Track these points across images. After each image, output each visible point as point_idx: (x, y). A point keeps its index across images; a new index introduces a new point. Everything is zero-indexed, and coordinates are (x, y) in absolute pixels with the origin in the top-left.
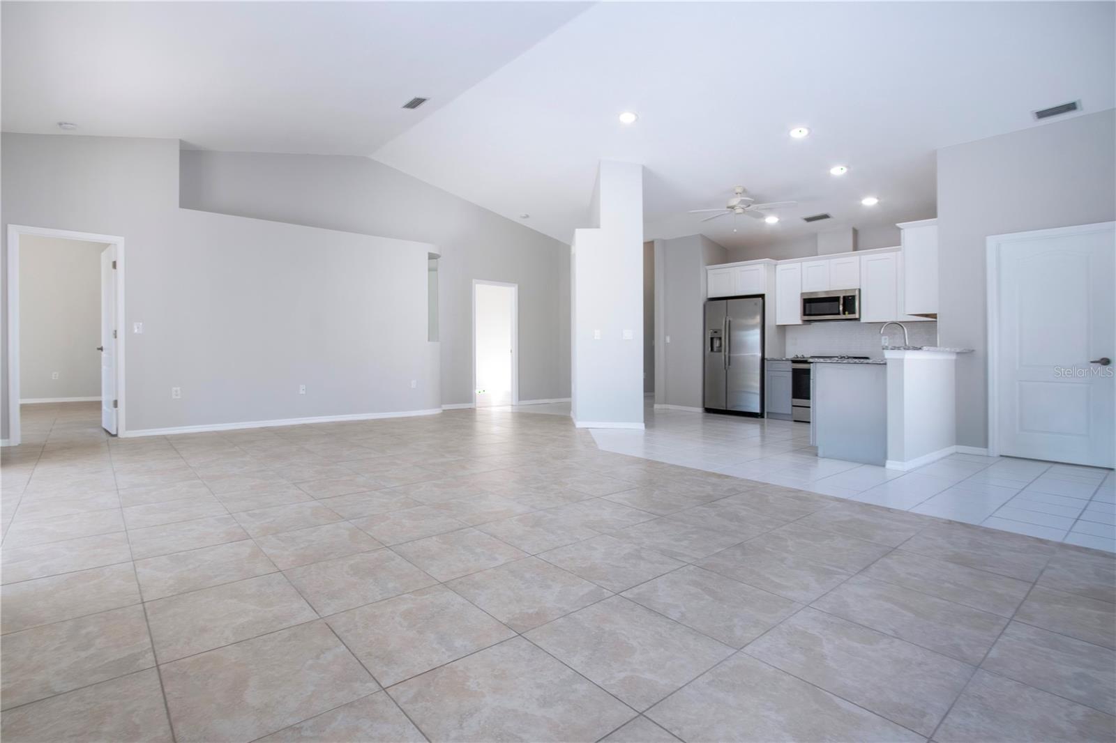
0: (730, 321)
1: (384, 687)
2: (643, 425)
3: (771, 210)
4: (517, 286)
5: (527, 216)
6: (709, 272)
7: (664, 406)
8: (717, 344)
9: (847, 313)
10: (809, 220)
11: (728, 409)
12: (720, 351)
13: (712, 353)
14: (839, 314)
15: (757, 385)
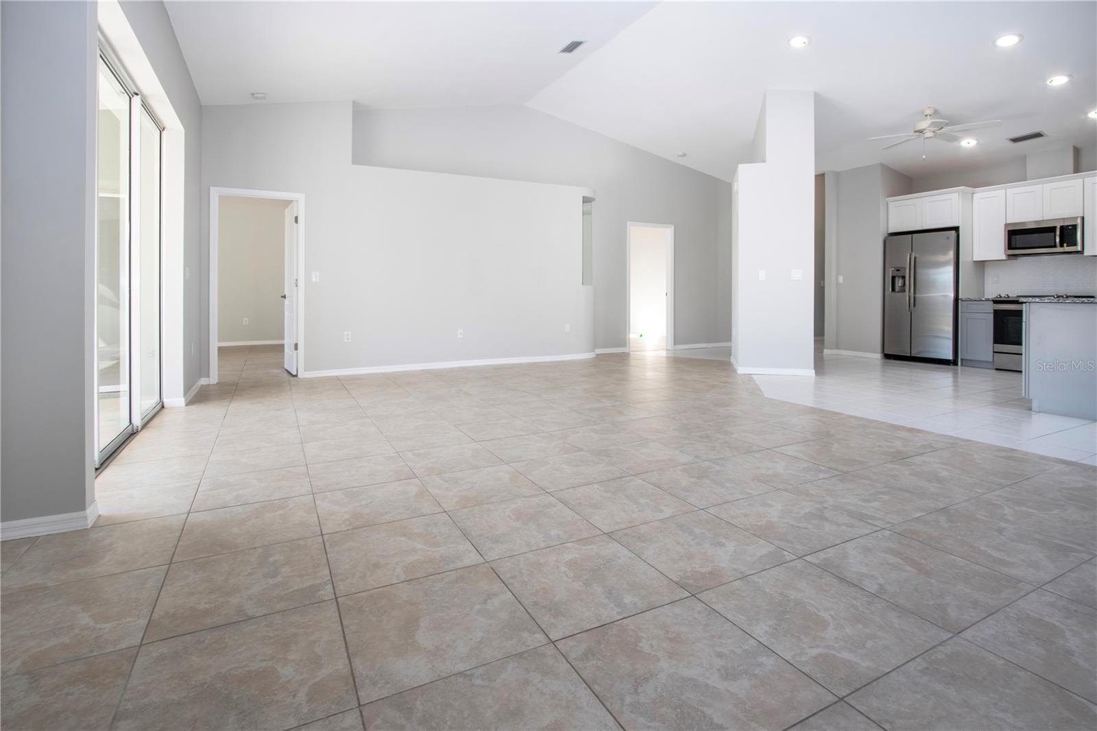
0: (915, 258)
1: (553, 640)
2: (814, 371)
3: (968, 132)
4: (673, 227)
5: (684, 155)
6: (890, 204)
7: (835, 351)
8: (899, 283)
9: (1065, 245)
10: (1015, 140)
11: (912, 355)
12: (904, 291)
13: (893, 293)
14: (1055, 246)
15: (949, 328)
